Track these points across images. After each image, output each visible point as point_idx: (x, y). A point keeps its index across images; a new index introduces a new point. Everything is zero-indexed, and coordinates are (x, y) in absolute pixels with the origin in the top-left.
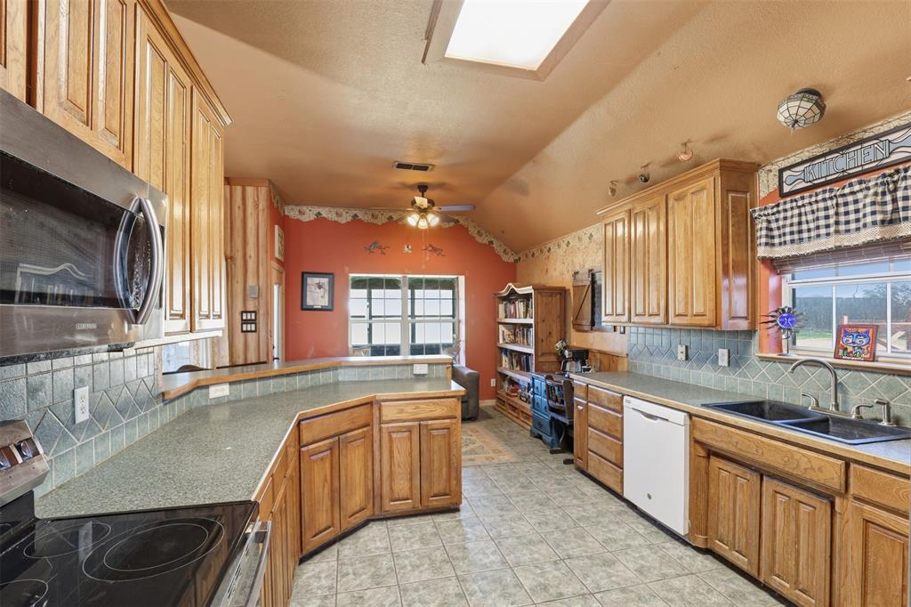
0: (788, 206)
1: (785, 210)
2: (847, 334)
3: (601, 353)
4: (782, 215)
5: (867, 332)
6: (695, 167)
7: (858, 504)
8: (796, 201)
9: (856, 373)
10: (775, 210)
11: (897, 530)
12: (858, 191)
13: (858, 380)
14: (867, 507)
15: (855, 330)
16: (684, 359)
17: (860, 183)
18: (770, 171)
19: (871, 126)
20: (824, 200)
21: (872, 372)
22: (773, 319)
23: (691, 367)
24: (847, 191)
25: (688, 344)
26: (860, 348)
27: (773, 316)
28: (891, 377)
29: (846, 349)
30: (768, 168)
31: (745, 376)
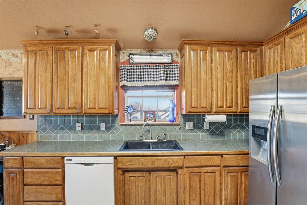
0: (135, 68)
1: (134, 69)
2: (147, 114)
3: (9, 132)
4: (132, 71)
5: (153, 113)
6: (94, 38)
7: (188, 169)
8: (138, 66)
9: (154, 126)
10: (130, 68)
11: (198, 172)
12: (158, 69)
13: (154, 128)
14: (190, 169)
15: (149, 112)
16: (80, 129)
17: (159, 66)
18: (125, 53)
19: (158, 50)
20: (148, 69)
21: (159, 125)
22: (126, 109)
23: (85, 133)
24: (155, 67)
25: (83, 122)
26: (151, 118)
27: (126, 108)
28: (163, 126)
29: (148, 119)
30: (124, 51)
31: (114, 133)
